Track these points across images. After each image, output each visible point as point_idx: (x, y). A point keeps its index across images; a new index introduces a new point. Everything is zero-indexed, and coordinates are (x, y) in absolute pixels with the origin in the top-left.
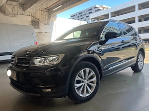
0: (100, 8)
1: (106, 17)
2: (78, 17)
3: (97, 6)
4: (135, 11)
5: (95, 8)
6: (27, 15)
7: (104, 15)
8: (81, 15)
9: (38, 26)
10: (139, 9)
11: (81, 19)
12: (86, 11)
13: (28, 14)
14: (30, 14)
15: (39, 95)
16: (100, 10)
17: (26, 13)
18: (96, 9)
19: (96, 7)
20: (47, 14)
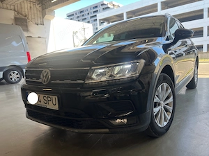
0: (109, 6)
1: (119, 18)
2: (78, 17)
3: (105, 2)
4: (157, 11)
5: (102, 5)
6: (7, 9)
7: (117, 16)
8: (83, 14)
9: (27, 26)
10: (163, 9)
11: (84, 19)
12: (89, 9)
13: (8, 6)
14: (12, 7)
15: (107, 130)
16: (109, 8)
17: (5, 6)
18: (104, 7)
19: (104, 4)
20: (40, 9)
